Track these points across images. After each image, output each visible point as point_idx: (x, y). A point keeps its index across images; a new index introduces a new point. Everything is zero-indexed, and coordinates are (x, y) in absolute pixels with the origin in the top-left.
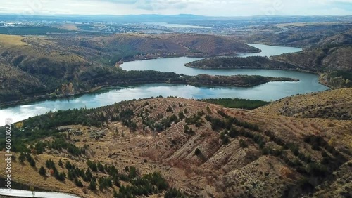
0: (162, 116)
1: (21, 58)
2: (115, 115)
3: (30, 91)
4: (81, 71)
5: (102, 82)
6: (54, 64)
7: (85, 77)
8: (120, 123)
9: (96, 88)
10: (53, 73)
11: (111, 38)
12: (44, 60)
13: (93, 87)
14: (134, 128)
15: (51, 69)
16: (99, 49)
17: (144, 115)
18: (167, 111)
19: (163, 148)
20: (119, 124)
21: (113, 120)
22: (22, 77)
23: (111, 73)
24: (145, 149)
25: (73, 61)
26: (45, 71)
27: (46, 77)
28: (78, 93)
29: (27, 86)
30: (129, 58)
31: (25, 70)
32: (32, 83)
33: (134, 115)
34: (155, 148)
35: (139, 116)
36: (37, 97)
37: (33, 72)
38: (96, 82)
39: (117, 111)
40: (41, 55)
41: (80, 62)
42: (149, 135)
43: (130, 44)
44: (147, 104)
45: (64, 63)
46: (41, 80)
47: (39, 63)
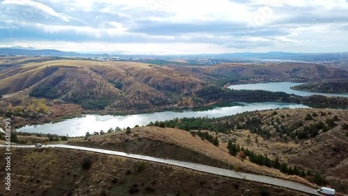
0: (300, 124)
1: (150, 78)
2: (241, 124)
3: (157, 102)
4: (197, 89)
5: (216, 98)
6: (175, 83)
7: (202, 93)
8: (248, 131)
9: (211, 103)
10: (174, 90)
11: (216, 67)
12: (167, 79)
13: (208, 102)
14: (267, 135)
15: (173, 87)
16: (208, 75)
17: (275, 123)
18: (306, 119)
19: (320, 156)
20: (246, 132)
21: (239, 128)
22: (151, 91)
23: (223, 91)
24: (294, 155)
25: (191, 80)
26: (168, 88)
27: (169, 92)
28: (197, 106)
29: (155, 98)
30: (234, 82)
31: (153, 86)
32: (159, 96)
33: (263, 124)
34: (308, 155)
35: (269, 125)
36: (163, 107)
37: (159, 88)
38: (211, 98)
39: (243, 121)
40: (165, 76)
41: (197, 82)
42: (289, 142)
43: (234, 71)
44: (275, 113)
45: (183, 82)
46: (165, 94)
47: (164, 82)
